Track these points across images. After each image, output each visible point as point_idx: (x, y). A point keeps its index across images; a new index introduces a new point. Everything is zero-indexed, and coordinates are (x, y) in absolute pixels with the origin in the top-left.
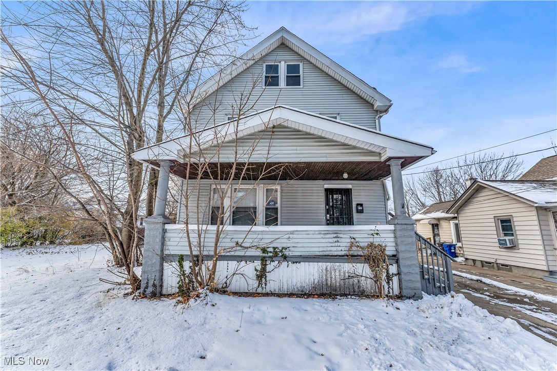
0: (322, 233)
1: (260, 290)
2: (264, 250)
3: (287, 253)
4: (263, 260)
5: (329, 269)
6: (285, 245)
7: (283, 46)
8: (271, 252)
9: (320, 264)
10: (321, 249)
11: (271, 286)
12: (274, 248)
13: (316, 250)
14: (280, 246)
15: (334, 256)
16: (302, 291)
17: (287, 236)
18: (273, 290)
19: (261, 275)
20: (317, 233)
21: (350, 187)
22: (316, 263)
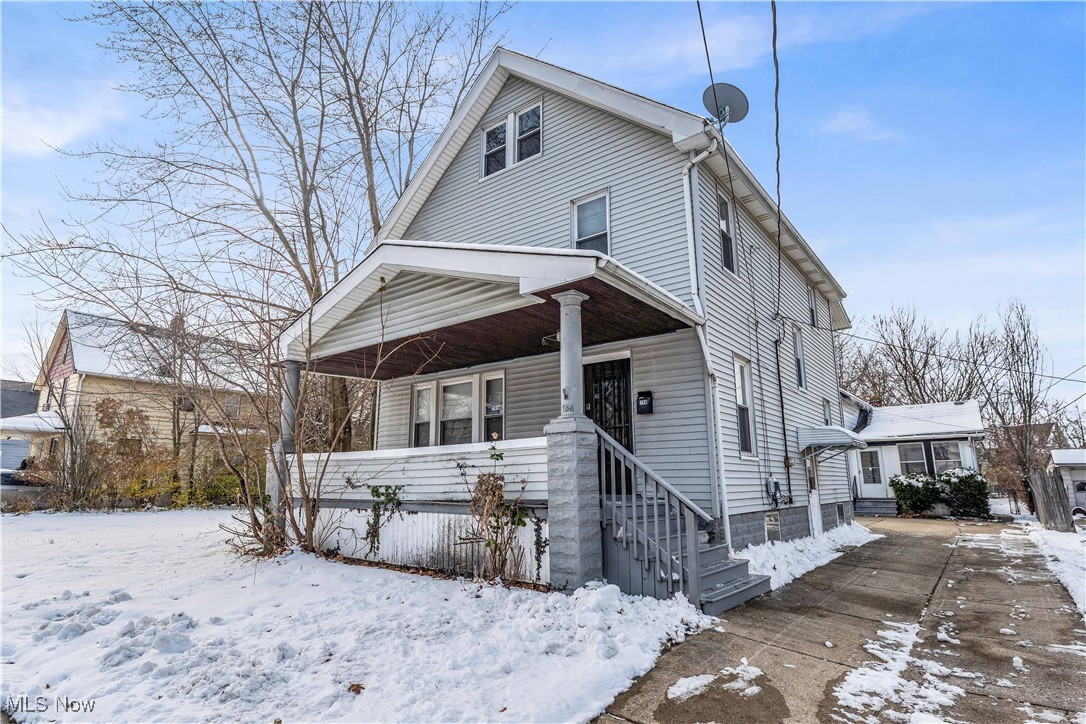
0: (445, 458)
1: (371, 557)
2: (375, 491)
3: (401, 496)
4: (376, 508)
5: (452, 526)
6: (399, 483)
7: (512, 81)
8: (383, 494)
9: (441, 515)
10: (443, 489)
11: (385, 552)
12: (388, 487)
13: (436, 492)
14: (393, 483)
15: (459, 501)
16: (418, 563)
17: (401, 467)
18: (385, 558)
19: (373, 532)
20: (437, 458)
21: (626, 354)
22: (436, 515)
